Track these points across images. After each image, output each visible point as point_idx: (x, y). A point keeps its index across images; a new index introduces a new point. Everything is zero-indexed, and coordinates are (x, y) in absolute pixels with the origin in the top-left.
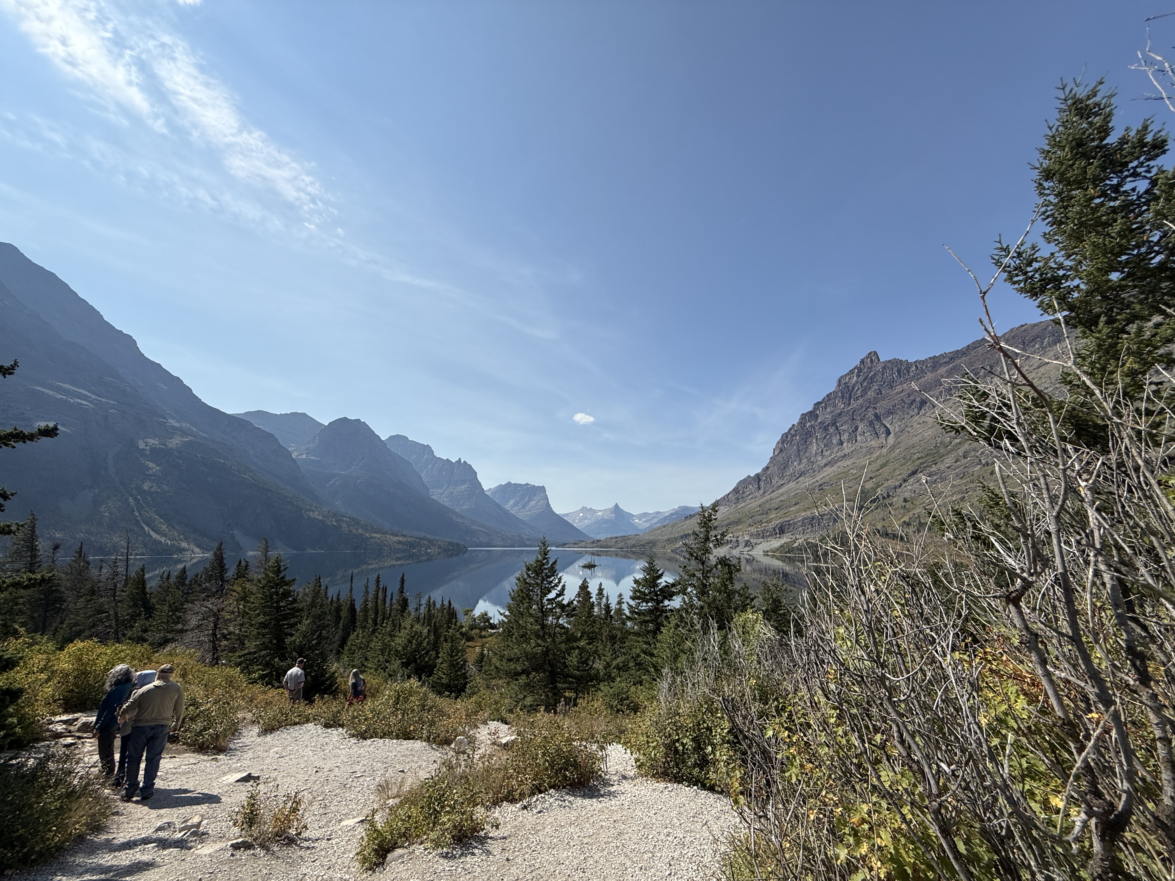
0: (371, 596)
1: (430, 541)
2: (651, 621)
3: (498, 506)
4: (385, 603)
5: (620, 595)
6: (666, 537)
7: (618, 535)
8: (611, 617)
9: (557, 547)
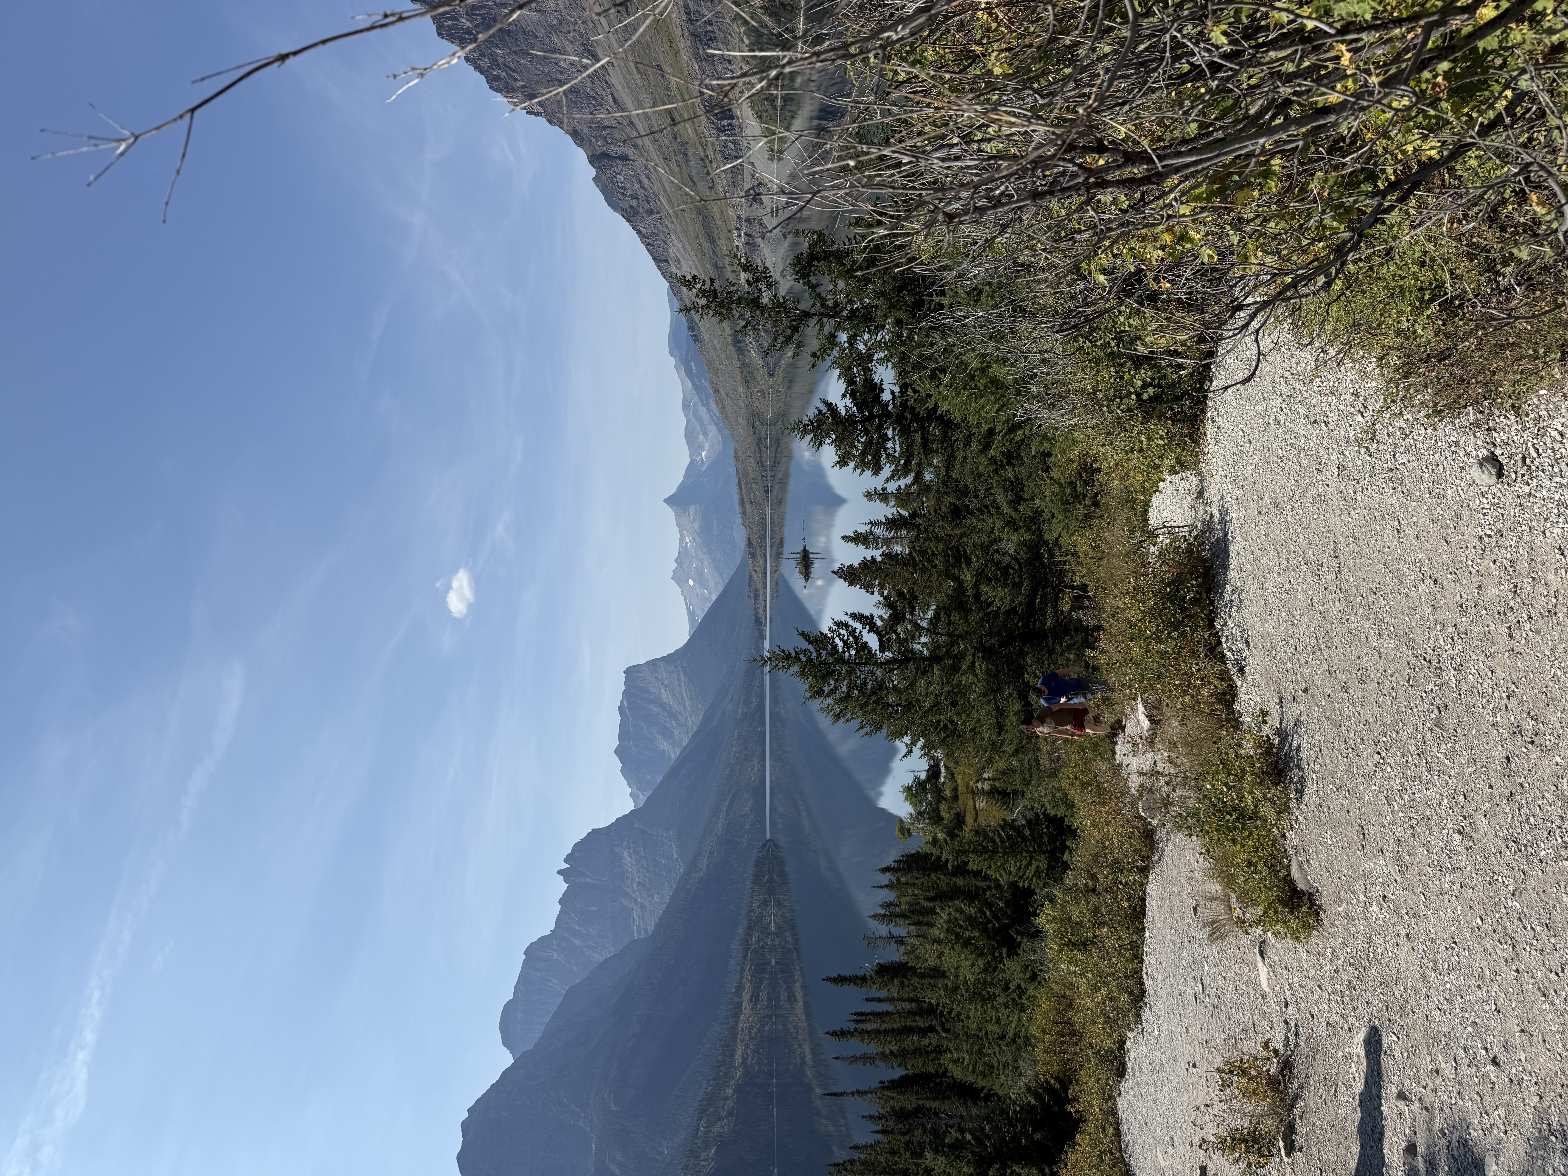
0: (872, 1048)
1: (750, 928)
2: (923, 429)
3: (673, 773)
4: (888, 1013)
5: (868, 495)
6: (741, 389)
7: (736, 498)
8: (913, 515)
9: (762, 637)
